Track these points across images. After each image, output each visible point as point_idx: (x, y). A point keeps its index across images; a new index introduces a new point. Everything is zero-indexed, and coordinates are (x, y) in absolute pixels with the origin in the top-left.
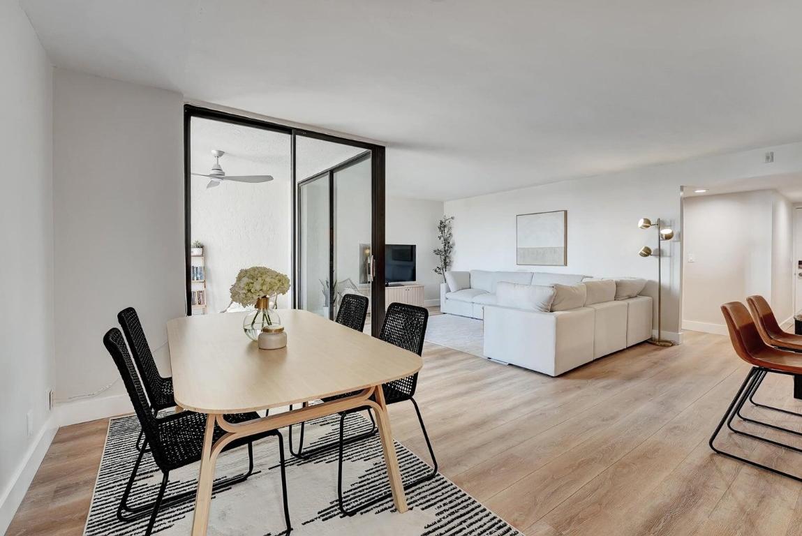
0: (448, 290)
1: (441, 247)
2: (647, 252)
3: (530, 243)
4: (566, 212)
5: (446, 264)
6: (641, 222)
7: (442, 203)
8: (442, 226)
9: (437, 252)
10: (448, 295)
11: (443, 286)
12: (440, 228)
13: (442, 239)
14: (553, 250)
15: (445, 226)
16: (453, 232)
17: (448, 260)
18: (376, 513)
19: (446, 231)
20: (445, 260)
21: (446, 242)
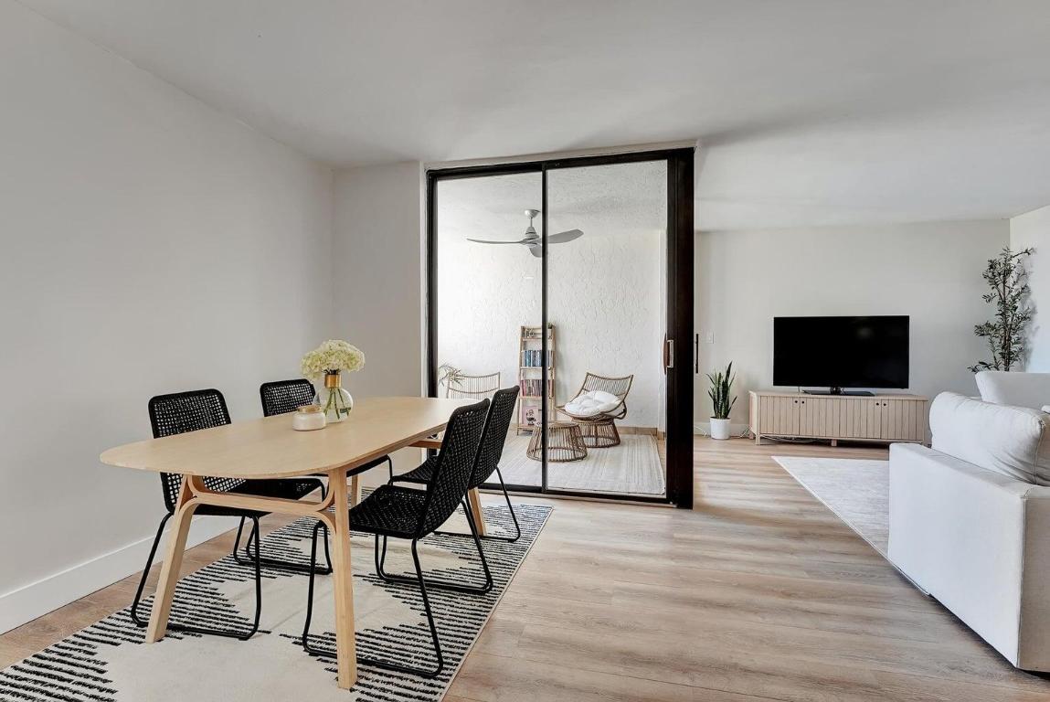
1: (995, 320)
5: (1009, 355)
8: (998, 273)
12: (990, 278)
13: (997, 300)
15: (1007, 272)
16: (1032, 281)
17: (1014, 348)
18: (327, 669)
19: (1009, 283)
20: (1006, 346)
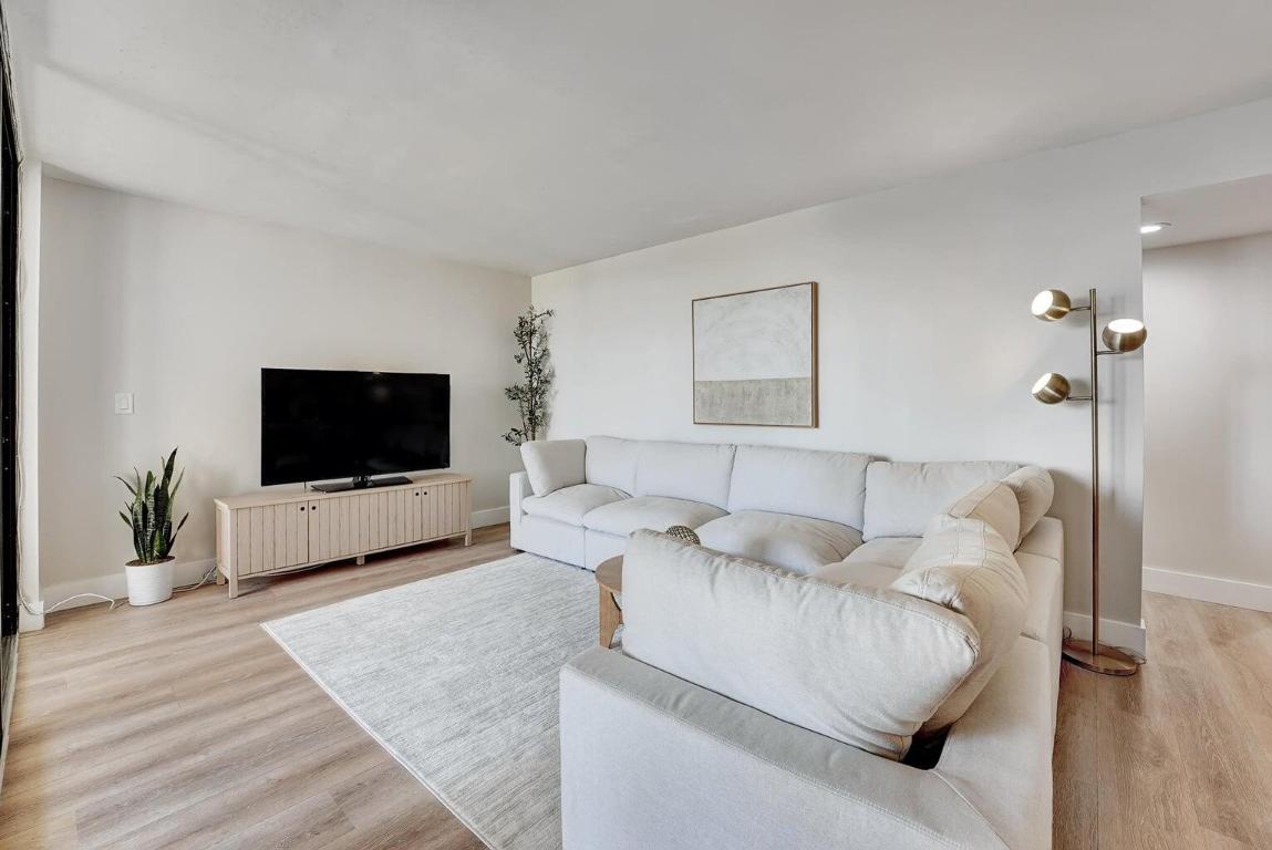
0: (528, 492)
1: (523, 382)
2: (1061, 391)
3: (725, 369)
4: (815, 287)
5: (535, 421)
6: (1044, 302)
7: (527, 279)
8: (525, 331)
9: (514, 393)
10: (530, 504)
11: (515, 481)
12: (520, 336)
13: (525, 361)
14: (784, 386)
15: (532, 333)
16: (552, 346)
17: (538, 413)
19: (534, 345)
20: (532, 412)
21: (535, 367)
